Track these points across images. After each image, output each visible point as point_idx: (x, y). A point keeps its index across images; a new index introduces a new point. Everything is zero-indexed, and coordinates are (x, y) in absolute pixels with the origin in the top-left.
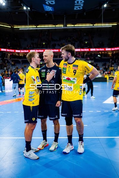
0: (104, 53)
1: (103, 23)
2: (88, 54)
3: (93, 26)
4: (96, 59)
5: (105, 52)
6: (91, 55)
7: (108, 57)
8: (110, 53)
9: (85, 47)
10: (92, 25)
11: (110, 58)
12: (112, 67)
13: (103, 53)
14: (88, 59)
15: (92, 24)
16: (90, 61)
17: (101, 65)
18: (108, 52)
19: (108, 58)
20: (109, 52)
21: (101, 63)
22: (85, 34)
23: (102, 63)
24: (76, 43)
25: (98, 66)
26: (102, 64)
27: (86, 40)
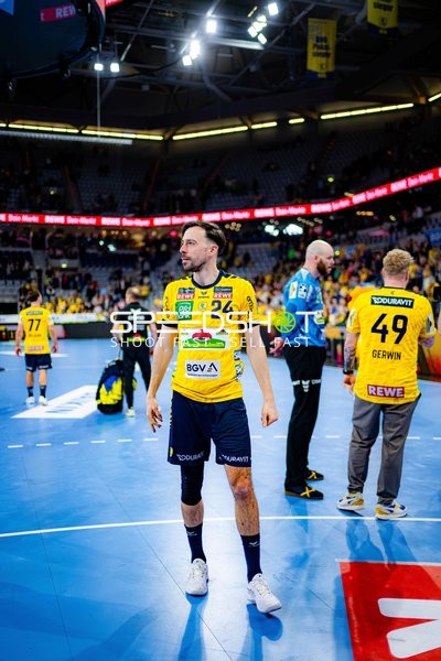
0: (117, 233)
1: (102, 126)
2: (58, 235)
3: (80, 134)
4: (88, 254)
5: (121, 231)
6: (70, 239)
7: (131, 249)
8: (138, 237)
9: (46, 208)
10: (76, 131)
11: (136, 252)
12: (141, 283)
13: (112, 233)
14: (59, 252)
15: (75, 126)
16: (66, 261)
17: (105, 279)
18: (132, 232)
19: (132, 252)
20: (136, 233)
21: (104, 269)
22: (49, 161)
23: (111, 270)
24: (13, 191)
25: (94, 279)
26: (109, 275)
27: (51, 183)
